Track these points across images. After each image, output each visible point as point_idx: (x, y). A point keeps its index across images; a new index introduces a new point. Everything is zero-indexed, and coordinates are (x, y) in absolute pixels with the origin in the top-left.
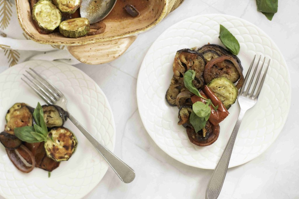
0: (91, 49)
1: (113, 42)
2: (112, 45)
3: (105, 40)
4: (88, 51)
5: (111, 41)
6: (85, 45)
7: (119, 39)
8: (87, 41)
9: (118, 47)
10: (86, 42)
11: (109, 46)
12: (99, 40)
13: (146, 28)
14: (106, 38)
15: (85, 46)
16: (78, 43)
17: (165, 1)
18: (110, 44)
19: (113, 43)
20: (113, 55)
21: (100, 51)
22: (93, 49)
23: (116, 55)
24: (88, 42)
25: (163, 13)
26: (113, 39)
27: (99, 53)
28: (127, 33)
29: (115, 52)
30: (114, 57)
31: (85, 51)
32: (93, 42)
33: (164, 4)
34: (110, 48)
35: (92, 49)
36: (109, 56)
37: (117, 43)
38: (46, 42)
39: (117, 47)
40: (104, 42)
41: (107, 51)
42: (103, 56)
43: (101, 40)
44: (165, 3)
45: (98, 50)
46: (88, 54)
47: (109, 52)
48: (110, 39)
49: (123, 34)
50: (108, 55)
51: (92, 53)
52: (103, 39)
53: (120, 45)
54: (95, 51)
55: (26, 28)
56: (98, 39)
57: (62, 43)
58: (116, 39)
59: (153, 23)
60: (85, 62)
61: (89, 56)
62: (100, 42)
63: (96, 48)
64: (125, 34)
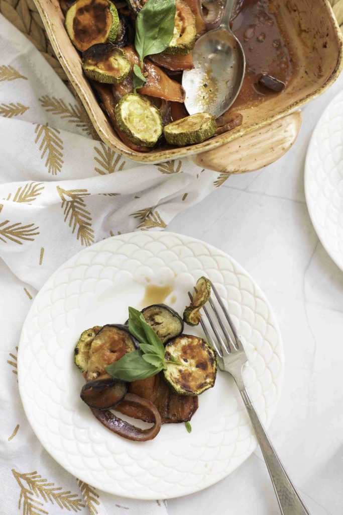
0: (240, 147)
1: (275, 125)
2: (274, 131)
3: (260, 125)
4: (237, 152)
5: (270, 124)
6: (228, 143)
7: (282, 118)
8: (231, 135)
9: (286, 131)
10: (229, 137)
11: (269, 134)
12: (250, 129)
14: (262, 122)
15: (229, 145)
16: (217, 142)
18: (271, 130)
19: (274, 128)
20: (281, 146)
21: (258, 146)
22: (244, 145)
23: (287, 145)
24: (233, 137)
25: (342, 59)
26: (273, 120)
27: (256, 150)
28: (293, 105)
29: (282, 140)
30: (283, 149)
31: (231, 153)
32: (241, 133)
34: (272, 136)
35: (241, 145)
36: (274, 149)
37: (281, 126)
39: (283, 131)
40: (260, 128)
41: (268, 142)
42: (264, 152)
43: (254, 127)
44: (340, 42)
45: (253, 146)
46: (237, 156)
47: (272, 143)
48: (269, 121)
49: (288, 109)
50: (272, 148)
51: (244, 153)
52: (257, 124)
53: (287, 127)
54: (249, 149)
56: (248, 128)
58: (277, 120)
59: (330, 77)
60: (236, 170)
61: (241, 159)
62: (253, 132)
63: (248, 143)
64: (291, 107)
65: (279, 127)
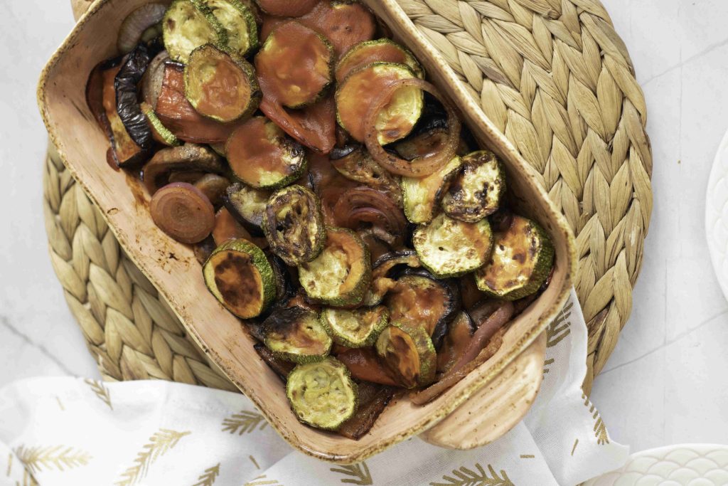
0: (470, 413)
1: (508, 372)
2: (508, 381)
3: (488, 378)
4: (468, 420)
5: (501, 373)
6: (453, 413)
7: (515, 360)
8: (454, 402)
9: (524, 377)
10: (452, 404)
11: (504, 386)
12: (476, 387)
13: (556, 306)
14: (489, 373)
15: (457, 414)
16: (438, 416)
17: (563, 229)
18: (504, 379)
19: (508, 376)
20: (523, 399)
21: (493, 407)
22: (475, 409)
23: (530, 395)
24: (457, 403)
25: (573, 256)
26: (503, 367)
27: (491, 411)
28: (524, 338)
29: (522, 390)
30: (528, 402)
31: (461, 425)
32: (467, 396)
33: (564, 235)
34: (509, 387)
35: (472, 411)
36: (515, 405)
37: (516, 370)
38: (371, 452)
39: (520, 377)
40: (489, 382)
41: (506, 397)
42: (503, 412)
43: (480, 383)
44: (563, 232)
45: (486, 407)
46: (469, 428)
47: (511, 398)
48: (498, 370)
49: (519, 345)
50: (513, 404)
51: (477, 421)
52: (483, 378)
53: (524, 369)
54: (482, 413)
55: (311, 448)
56: (474, 385)
57: (403, 436)
58: (509, 364)
59: (564, 286)
60: (474, 445)
61: (476, 430)
62: (482, 389)
63: (479, 407)
64: (522, 342)
65: (514, 373)
